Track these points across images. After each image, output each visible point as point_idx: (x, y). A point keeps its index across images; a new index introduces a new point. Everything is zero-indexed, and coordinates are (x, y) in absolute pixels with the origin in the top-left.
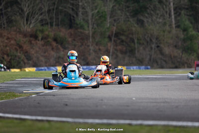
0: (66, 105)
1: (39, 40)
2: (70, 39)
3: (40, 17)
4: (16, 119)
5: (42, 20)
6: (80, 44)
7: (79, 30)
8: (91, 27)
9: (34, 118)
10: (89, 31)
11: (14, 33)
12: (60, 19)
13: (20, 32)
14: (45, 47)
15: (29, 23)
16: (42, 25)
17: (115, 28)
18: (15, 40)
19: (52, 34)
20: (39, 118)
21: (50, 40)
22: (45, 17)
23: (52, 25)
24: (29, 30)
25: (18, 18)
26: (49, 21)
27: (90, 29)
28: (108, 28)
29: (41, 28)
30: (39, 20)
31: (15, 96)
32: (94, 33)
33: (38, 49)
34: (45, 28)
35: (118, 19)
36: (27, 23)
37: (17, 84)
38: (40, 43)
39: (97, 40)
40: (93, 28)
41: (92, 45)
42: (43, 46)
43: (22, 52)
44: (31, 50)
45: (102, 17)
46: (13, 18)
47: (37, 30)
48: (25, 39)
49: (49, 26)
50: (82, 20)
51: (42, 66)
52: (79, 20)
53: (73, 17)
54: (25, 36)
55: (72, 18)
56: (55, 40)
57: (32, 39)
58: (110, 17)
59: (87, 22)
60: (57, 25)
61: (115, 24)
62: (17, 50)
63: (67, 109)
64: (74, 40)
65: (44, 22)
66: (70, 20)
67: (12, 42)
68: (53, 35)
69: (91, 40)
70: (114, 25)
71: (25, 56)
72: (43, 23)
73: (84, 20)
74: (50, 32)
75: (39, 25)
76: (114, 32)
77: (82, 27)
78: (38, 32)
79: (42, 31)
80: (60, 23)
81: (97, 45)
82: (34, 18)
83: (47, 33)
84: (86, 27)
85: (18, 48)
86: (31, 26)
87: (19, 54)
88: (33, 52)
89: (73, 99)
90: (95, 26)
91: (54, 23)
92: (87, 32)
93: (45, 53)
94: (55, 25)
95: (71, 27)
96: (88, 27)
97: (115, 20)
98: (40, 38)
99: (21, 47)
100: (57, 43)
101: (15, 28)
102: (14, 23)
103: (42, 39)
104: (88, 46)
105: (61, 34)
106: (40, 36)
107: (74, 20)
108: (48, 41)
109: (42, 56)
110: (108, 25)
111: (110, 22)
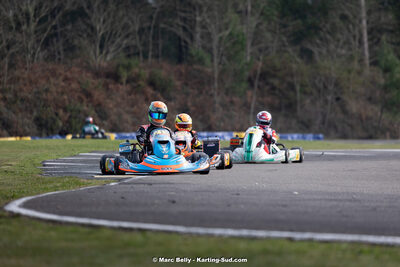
0: (174, 202)
1: (122, 84)
2: (178, 83)
3: (125, 42)
4: (83, 225)
5: (128, 48)
6: (196, 92)
7: (195, 67)
8: (216, 60)
9: (115, 224)
10: (212, 68)
11: (77, 69)
12: (160, 47)
13: (88, 68)
14: (133, 96)
15: (104, 52)
16: (129, 56)
17: (260, 64)
18: (79, 83)
19: (145, 73)
20: (125, 224)
21: (142, 83)
22: (133, 42)
23: (146, 57)
24: (104, 64)
25: (85, 42)
26: (141, 48)
27: (216, 64)
28: (247, 64)
29: (126, 62)
30: (124, 46)
31: (78, 184)
32: (222, 72)
33: (119, 100)
34: (134, 61)
35: (267, 48)
36: (101, 52)
37: (81, 162)
38: (124, 88)
39: (227, 86)
40: (220, 63)
41: (218, 94)
42: (130, 94)
43: (90, 105)
44: (108, 101)
45: (236, 42)
46: (76, 42)
47: (118, 66)
48: (96, 82)
49: (141, 58)
50: (200, 49)
51: (128, 132)
52: (196, 48)
53: (185, 42)
54: (97, 75)
55: (183, 44)
56: (152, 83)
57: (108, 80)
58: (252, 44)
59: (210, 51)
60: (156, 56)
61: (261, 58)
62: (82, 101)
63: (175, 209)
64: (186, 84)
65: (132, 51)
66: (180, 47)
67: (74, 85)
68: (147, 76)
69: (216, 85)
70: (259, 59)
71: (96, 111)
72: (130, 52)
73: (204, 47)
74: (142, 68)
75: (122, 55)
76: (259, 72)
77: (201, 61)
78: (121, 69)
79: (128, 68)
80: (160, 53)
81: (227, 94)
82: (113, 42)
83: (136, 70)
84: (208, 61)
85: (83, 97)
86: (108, 58)
87: (85, 108)
88: (111, 106)
89: (185, 191)
90: (224, 58)
91: (150, 53)
92: (209, 70)
93: (132, 106)
94: (152, 56)
95: (180, 60)
96: (212, 61)
97: (260, 50)
98: (124, 80)
99: (89, 95)
100: (155, 89)
101: (79, 60)
102: (78, 52)
103: (128, 82)
104: (212, 95)
105: (162, 74)
106: (124, 75)
107: (187, 48)
108: (139, 86)
109: (128, 112)
110: (249, 58)
111: (251, 53)
